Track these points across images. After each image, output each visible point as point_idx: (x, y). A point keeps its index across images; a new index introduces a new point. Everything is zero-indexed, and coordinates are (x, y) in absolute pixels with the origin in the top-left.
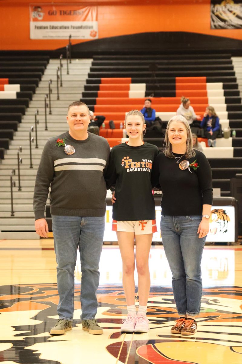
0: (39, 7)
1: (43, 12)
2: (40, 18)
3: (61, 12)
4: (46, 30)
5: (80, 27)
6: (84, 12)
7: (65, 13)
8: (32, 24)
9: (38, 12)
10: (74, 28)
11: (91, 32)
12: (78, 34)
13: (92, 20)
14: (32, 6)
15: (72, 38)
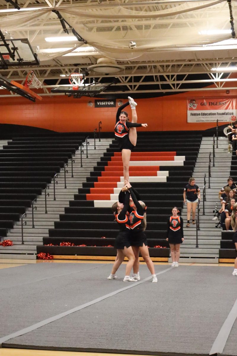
0: (194, 100)
1: (197, 103)
2: (194, 108)
3: (210, 103)
4: (199, 116)
5: (223, 114)
6: (226, 103)
7: (213, 104)
8: (189, 112)
9: (193, 103)
10: (219, 114)
11: (232, 117)
12: (222, 119)
13: (233, 109)
14: (189, 99)
15: (219, 122)
